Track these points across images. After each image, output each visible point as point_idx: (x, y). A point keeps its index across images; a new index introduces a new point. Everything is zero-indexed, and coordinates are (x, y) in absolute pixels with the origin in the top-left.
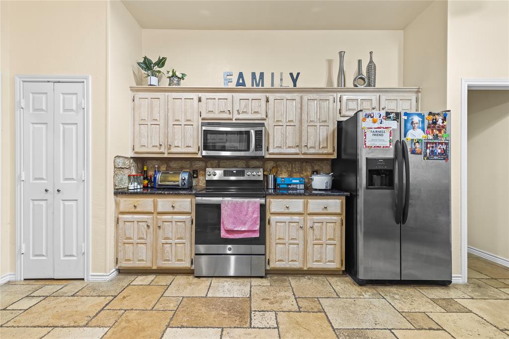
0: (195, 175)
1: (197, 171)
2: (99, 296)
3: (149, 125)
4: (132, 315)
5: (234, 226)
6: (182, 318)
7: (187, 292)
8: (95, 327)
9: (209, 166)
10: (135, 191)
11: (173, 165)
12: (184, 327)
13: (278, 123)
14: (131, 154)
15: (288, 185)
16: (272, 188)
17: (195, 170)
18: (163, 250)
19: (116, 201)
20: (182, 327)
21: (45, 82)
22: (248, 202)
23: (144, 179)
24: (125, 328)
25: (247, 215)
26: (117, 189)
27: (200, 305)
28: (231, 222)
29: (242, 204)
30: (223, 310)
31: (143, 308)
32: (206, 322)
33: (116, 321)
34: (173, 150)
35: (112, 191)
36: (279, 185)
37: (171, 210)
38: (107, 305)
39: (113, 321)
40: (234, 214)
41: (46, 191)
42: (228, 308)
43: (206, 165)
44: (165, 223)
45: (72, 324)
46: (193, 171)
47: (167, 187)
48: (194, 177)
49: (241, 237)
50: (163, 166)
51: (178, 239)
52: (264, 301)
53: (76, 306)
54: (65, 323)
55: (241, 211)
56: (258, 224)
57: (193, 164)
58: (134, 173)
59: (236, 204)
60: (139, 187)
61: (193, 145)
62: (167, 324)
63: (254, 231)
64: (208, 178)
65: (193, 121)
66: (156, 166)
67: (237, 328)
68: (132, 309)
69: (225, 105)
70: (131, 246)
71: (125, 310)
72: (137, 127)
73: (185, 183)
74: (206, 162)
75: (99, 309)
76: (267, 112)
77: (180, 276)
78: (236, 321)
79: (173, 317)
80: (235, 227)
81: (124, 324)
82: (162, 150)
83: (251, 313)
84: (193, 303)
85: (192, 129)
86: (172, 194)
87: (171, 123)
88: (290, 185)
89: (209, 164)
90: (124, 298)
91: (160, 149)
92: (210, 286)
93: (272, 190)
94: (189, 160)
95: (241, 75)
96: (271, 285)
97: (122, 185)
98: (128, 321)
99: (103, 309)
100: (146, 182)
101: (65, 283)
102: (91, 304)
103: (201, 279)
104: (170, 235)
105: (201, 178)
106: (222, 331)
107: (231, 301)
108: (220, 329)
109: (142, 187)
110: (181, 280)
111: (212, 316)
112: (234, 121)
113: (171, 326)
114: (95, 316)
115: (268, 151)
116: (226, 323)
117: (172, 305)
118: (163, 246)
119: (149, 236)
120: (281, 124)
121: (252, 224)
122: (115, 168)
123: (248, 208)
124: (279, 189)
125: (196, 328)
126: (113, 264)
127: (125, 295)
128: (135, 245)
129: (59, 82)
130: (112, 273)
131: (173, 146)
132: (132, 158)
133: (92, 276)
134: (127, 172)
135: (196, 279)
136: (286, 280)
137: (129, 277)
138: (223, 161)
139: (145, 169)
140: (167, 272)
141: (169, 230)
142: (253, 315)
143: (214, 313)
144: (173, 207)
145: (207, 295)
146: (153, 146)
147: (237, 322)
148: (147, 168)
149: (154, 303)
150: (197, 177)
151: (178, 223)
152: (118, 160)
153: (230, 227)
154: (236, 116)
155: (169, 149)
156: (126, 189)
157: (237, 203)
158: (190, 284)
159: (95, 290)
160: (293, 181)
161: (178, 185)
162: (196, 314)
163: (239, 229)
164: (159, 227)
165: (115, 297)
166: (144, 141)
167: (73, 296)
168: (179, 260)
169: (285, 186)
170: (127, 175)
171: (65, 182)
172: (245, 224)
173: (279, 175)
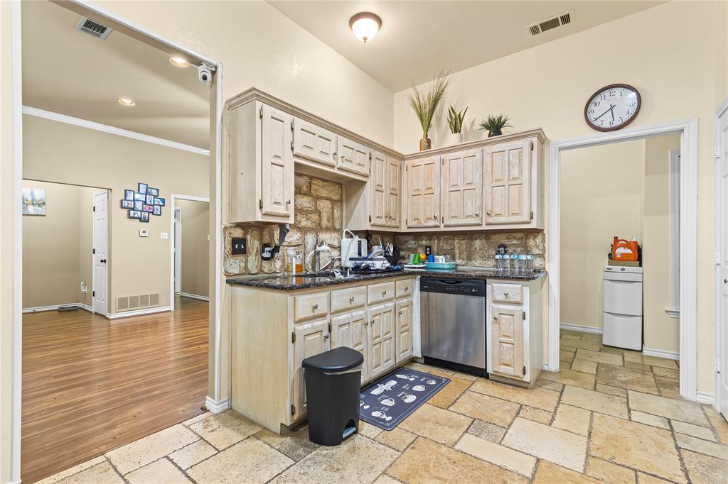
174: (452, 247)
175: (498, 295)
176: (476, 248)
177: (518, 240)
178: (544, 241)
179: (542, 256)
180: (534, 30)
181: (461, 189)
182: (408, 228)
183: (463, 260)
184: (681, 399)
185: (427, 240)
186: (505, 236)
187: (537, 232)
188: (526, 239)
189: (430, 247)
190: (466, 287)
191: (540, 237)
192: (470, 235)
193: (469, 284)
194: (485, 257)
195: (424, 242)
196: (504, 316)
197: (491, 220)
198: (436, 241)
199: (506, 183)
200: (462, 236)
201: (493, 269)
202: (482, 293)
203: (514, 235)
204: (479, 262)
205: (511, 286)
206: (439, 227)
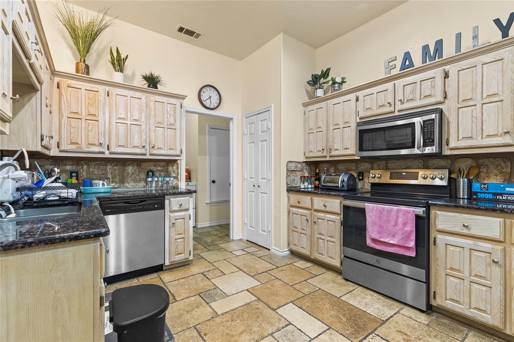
0: (361, 178)
1: (362, 173)
2: (270, 263)
3: (315, 132)
4: (278, 283)
5: (379, 235)
6: (306, 303)
7: (325, 287)
8: (255, 279)
9: (375, 168)
10: (306, 190)
11: (340, 167)
12: (302, 309)
13: (466, 103)
14: (303, 159)
15: (495, 194)
16: (466, 197)
17: (361, 172)
18: (318, 242)
19: (288, 196)
20: (301, 308)
21: (252, 116)
22: (398, 211)
23: (316, 180)
24: (268, 288)
25: (395, 225)
26: (289, 187)
27: (328, 301)
28: (376, 230)
29: (390, 212)
30: (344, 315)
31: (287, 282)
32: (321, 315)
33: (267, 282)
34: (334, 153)
35: (285, 188)
36: (476, 193)
37: (323, 209)
38: (270, 270)
39: (266, 281)
40: (379, 222)
41: (254, 186)
42: (350, 317)
43: (372, 167)
44: (320, 220)
45: (247, 273)
46: (359, 173)
47: (326, 187)
48: (360, 180)
49: (390, 251)
50: (332, 168)
51: (330, 237)
52: (400, 334)
53: (256, 264)
54: (245, 270)
55: (388, 220)
56: (412, 240)
57: (359, 166)
58: (306, 175)
59: (382, 211)
60: (310, 186)
61: (351, 147)
62: (292, 300)
63: (408, 248)
64: (372, 181)
65: (351, 123)
66: (325, 169)
67: (344, 336)
68: (280, 280)
69: (385, 97)
70: (296, 233)
71: (277, 278)
72: (307, 136)
73: (343, 185)
74: (372, 164)
75: (264, 271)
76: (445, 92)
77: (331, 273)
78: (348, 330)
79: (300, 298)
80: (380, 237)
81: (269, 286)
82: (325, 154)
83: (371, 333)
84: (324, 297)
85: (350, 131)
86: (324, 194)
87: (331, 128)
88: (501, 194)
89: (375, 166)
90: (282, 270)
91: (323, 153)
92: (351, 292)
93: (466, 200)
94: (354, 162)
95: (407, 56)
96: (428, 325)
97: (294, 184)
98: (273, 285)
99: (266, 272)
100: (317, 182)
101: (261, 248)
102: (263, 265)
103: (348, 282)
104: (323, 232)
105: (366, 180)
106: (328, 330)
107: (359, 313)
108: (327, 327)
109: (313, 187)
110: (330, 275)
111: (330, 314)
112: (397, 114)
113: (294, 303)
114: (259, 274)
115: (447, 145)
116: (337, 326)
117: (307, 290)
118: (318, 240)
119: (308, 229)
120: (471, 103)
121: (402, 238)
122: (287, 170)
123: (398, 217)
124: (477, 199)
125: (310, 315)
126: (286, 245)
127: (284, 269)
128: (299, 233)
129: (259, 114)
130: (285, 251)
131: (333, 150)
132: (304, 162)
133: (275, 250)
134: (299, 174)
135: (344, 280)
136: (462, 331)
137: (296, 258)
138: (393, 161)
139: (317, 171)
140: (323, 265)
141: (323, 226)
142: (371, 336)
143: (333, 313)
144: (325, 206)
145: (340, 297)
146: (318, 151)
147: (348, 332)
148: (319, 171)
149: (296, 282)
150: (362, 179)
151: (330, 222)
152: (290, 164)
153: (375, 236)
154: (399, 106)
155: (330, 152)
156: (299, 188)
157: (384, 210)
158: (334, 282)
159: (271, 258)
160: (507, 189)
161: (338, 187)
162: (318, 306)
163: (386, 241)
164: (315, 222)
165: (278, 267)
166: (312, 148)
167: (259, 257)
168: (330, 257)
169: (490, 196)
170: (299, 176)
171: (263, 180)
172: (394, 236)
173: (484, 179)
174: (104, 172)
175: (174, 206)
176: (128, 173)
177: (162, 167)
178: (178, 168)
179: (176, 178)
180: (181, 30)
181: (129, 123)
182: (61, 151)
183: (116, 183)
184: (233, 240)
185: (72, 165)
186: (152, 164)
187: (174, 162)
188: (167, 167)
189: (77, 173)
190: (149, 204)
191: (175, 165)
192: (122, 163)
193: (151, 202)
194: (136, 180)
195: (68, 168)
196: (178, 221)
197: (154, 152)
198: (85, 167)
199: (165, 125)
200: (115, 163)
201: (143, 189)
202: (162, 207)
203: (159, 163)
204: (130, 184)
205: (183, 198)
206: (103, 153)
